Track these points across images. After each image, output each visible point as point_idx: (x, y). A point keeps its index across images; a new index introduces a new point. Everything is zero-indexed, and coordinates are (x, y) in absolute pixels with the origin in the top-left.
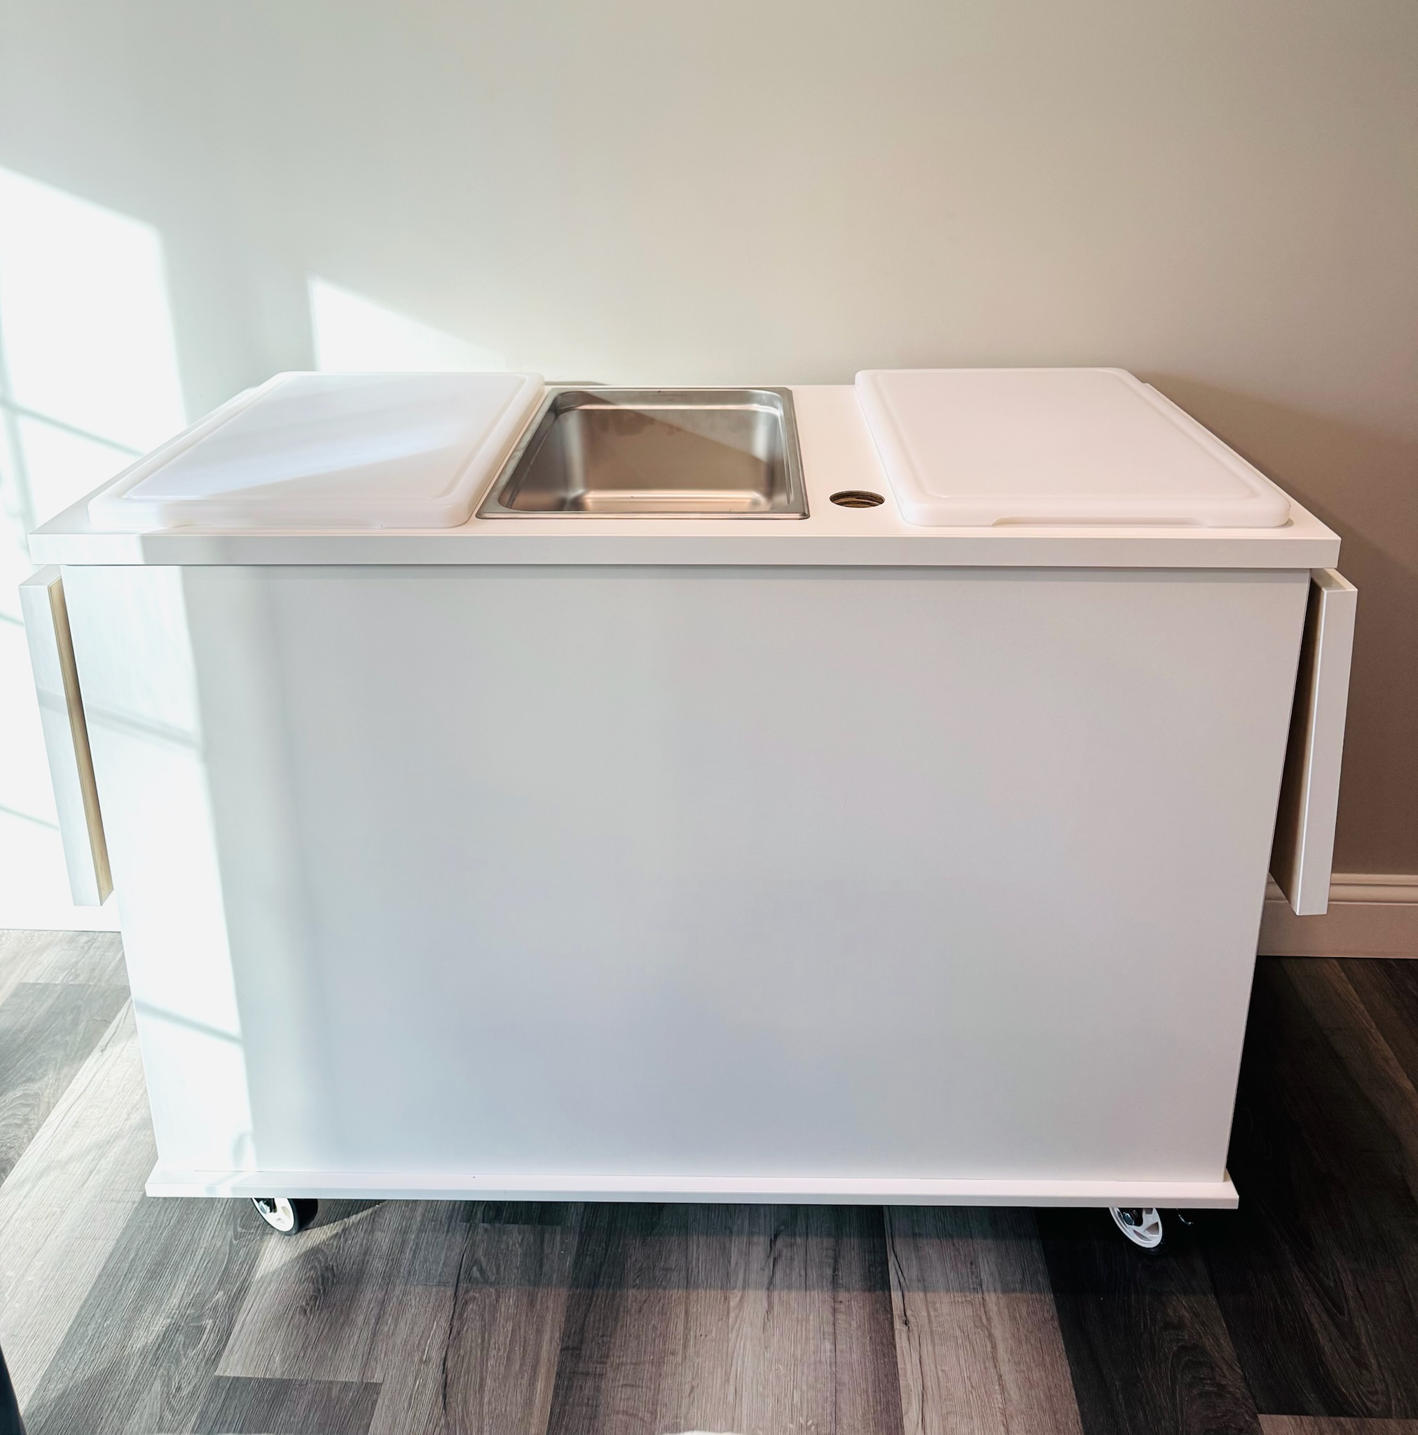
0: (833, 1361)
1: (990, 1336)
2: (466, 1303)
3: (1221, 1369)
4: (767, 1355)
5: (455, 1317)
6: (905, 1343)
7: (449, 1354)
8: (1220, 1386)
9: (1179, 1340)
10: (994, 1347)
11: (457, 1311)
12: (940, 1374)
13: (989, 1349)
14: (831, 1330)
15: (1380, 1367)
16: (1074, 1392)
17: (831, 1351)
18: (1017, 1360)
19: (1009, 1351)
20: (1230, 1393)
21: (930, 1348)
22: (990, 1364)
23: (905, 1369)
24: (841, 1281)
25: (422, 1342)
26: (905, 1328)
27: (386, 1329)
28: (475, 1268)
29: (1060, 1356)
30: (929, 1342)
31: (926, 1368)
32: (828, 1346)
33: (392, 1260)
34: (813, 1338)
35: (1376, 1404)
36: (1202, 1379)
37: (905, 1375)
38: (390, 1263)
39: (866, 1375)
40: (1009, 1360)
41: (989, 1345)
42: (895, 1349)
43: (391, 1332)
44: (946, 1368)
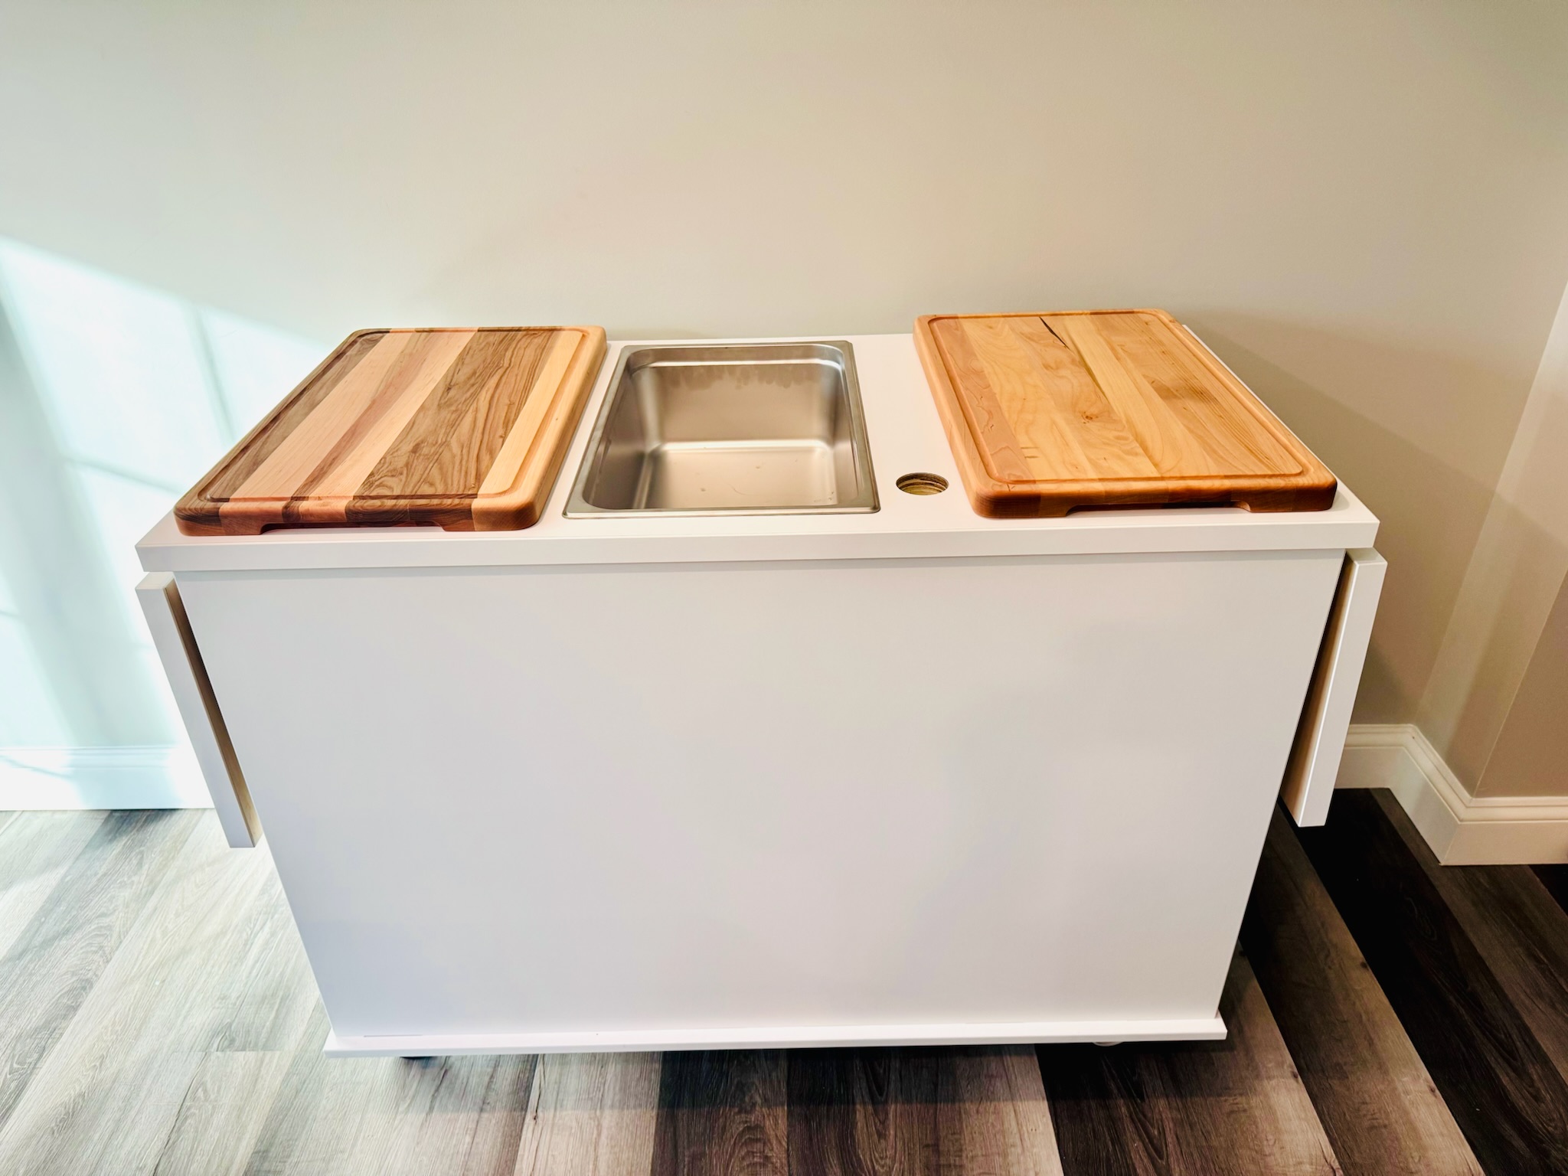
0: (468, 1152)
1: (599, 1126)
2: (186, 1119)
3: (771, 1145)
4: (417, 1149)
5: (175, 1130)
6: (530, 1135)
7: (162, 1160)
8: (767, 1158)
9: (746, 1122)
10: (599, 1135)
11: (177, 1126)
12: (550, 1157)
13: (595, 1136)
14: (474, 1126)
15: (896, 1136)
16: (650, 1168)
17: (468, 1143)
18: (613, 1144)
19: (609, 1137)
20: (772, 1163)
21: (548, 1137)
22: (591, 1149)
23: (523, 1155)
24: (493, 1086)
25: (143, 1152)
26: (533, 1122)
27: (116, 1143)
28: (200, 1090)
29: (649, 1140)
30: (549, 1133)
31: (540, 1153)
32: (468, 1139)
33: (135, 1086)
34: (458, 1134)
35: (883, 1167)
36: (753, 1153)
37: (522, 1161)
38: (133, 1088)
39: (491, 1161)
40: (607, 1144)
41: (595, 1132)
42: (520, 1139)
43: (119, 1146)
44: (556, 1153)
